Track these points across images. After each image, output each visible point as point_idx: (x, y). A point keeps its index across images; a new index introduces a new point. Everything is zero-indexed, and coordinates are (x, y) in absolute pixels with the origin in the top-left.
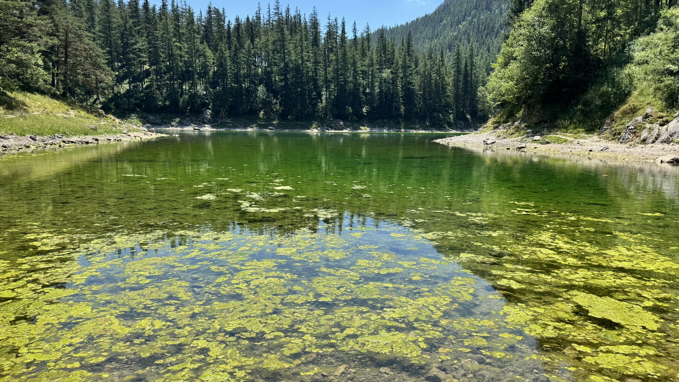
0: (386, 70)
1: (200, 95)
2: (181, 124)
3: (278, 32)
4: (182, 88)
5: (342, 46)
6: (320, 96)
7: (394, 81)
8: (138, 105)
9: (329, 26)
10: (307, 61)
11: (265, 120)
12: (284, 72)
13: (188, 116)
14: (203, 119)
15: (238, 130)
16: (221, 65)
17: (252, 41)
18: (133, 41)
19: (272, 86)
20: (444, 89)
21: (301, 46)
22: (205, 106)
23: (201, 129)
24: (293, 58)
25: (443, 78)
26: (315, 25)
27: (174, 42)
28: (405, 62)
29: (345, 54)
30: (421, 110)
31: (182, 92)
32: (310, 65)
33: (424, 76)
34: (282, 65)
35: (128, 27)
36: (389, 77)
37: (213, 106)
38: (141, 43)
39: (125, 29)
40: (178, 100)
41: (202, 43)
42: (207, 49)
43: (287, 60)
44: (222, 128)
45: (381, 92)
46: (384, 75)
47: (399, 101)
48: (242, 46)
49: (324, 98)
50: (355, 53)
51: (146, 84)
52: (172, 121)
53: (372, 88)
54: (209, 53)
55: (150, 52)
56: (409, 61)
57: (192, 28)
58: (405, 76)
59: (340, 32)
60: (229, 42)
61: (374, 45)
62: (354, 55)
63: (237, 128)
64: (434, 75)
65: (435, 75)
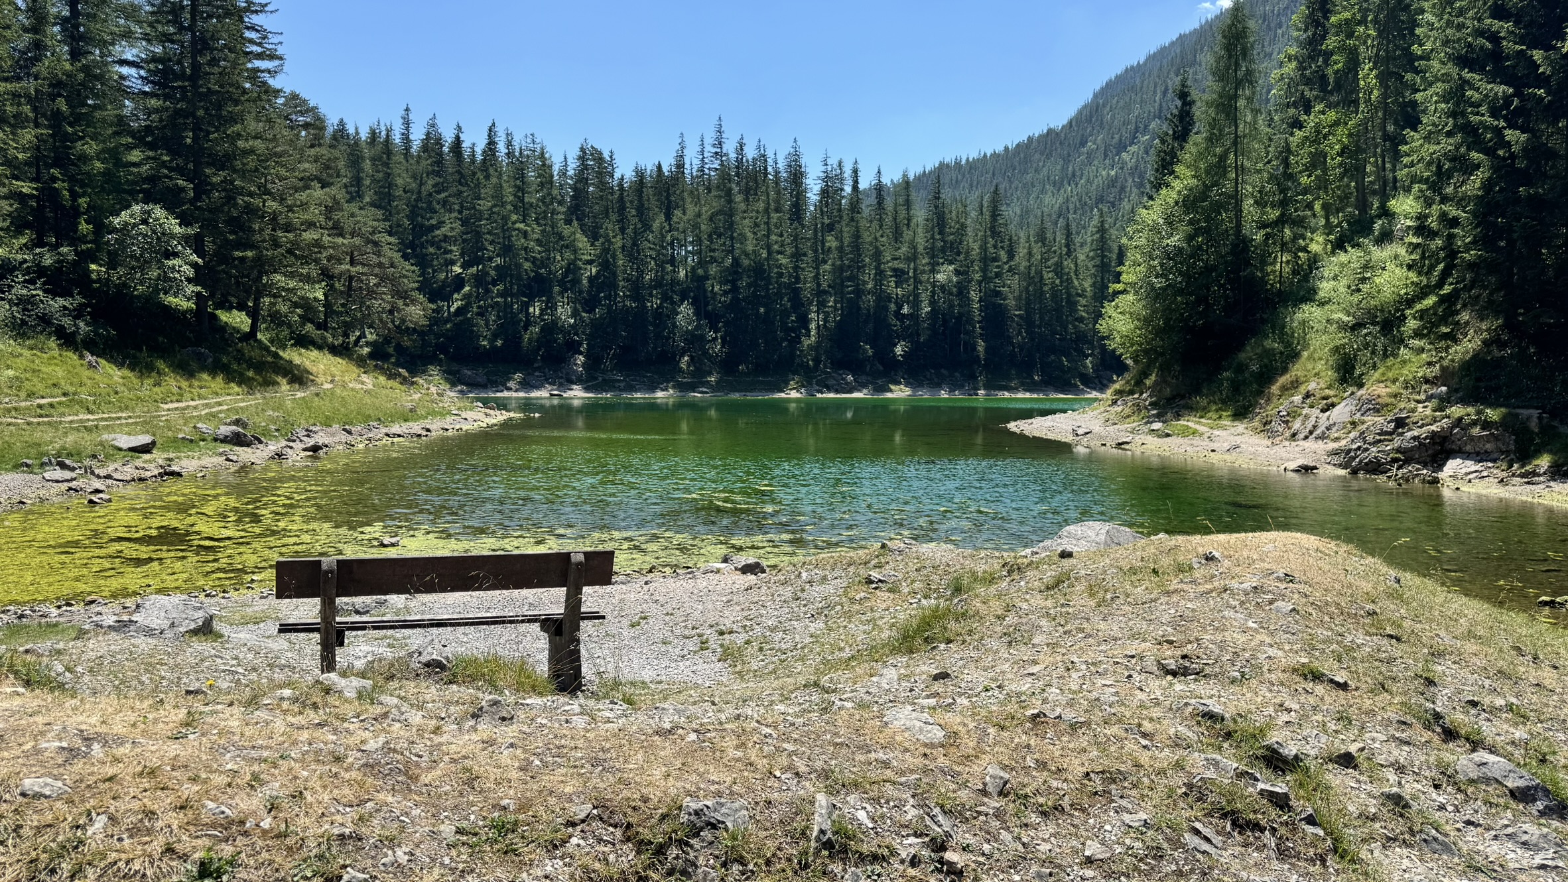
0: (945, 266)
1: (563, 326)
2: (526, 385)
3: (720, 197)
4: (528, 313)
5: (852, 219)
6: (804, 321)
7: (962, 290)
8: (443, 348)
9: (827, 178)
10: (779, 252)
11: (693, 374)
12: (733, 275)
13: (538, 369)
14: (567, 374)
15: (638, 395)
16: (606, 263)
17: (668, 217)
18: (434, 222)
19: (707, 304)
20: (1072, 304)
21: (767, 223)
22: (574, 348)
23: (565, 395)
24: (750, 248)
25: (1069, 281)
26: (797, 175)
27: (514, 223)
28: (986, 250)
29: (857, 236)
30: (1021, 350)
31: (528, 319)
32: (784, 261)
33: (1027, 276)
34: (729, 261)
35: (424, 193)
36: (950, 281)
37: (588, 350)
38: (450, 226)
39: (419, 199)
40: (521, 337)
41: (568, 222)
42: (578, 236)
43: (737, 253)
44: (607, 391)
45: (934, 312)
46: (941, 277)
47: (973, 331)
48: (648, 227)
49: (813, 326)
50: (878, 235)
51: (455, 305)
52: (509, 379)
53: (916, 304)
54: (582, 241)
55: (464, 241)
56: (995, 247)
57: (549, 194)
58: (986, 279)
59: (848, 189)
60: (622, 221)
61: (920, 214)
62: (876, 239)
63: (636, 391)
64: (1048, 276)
65: (1050, 275)
